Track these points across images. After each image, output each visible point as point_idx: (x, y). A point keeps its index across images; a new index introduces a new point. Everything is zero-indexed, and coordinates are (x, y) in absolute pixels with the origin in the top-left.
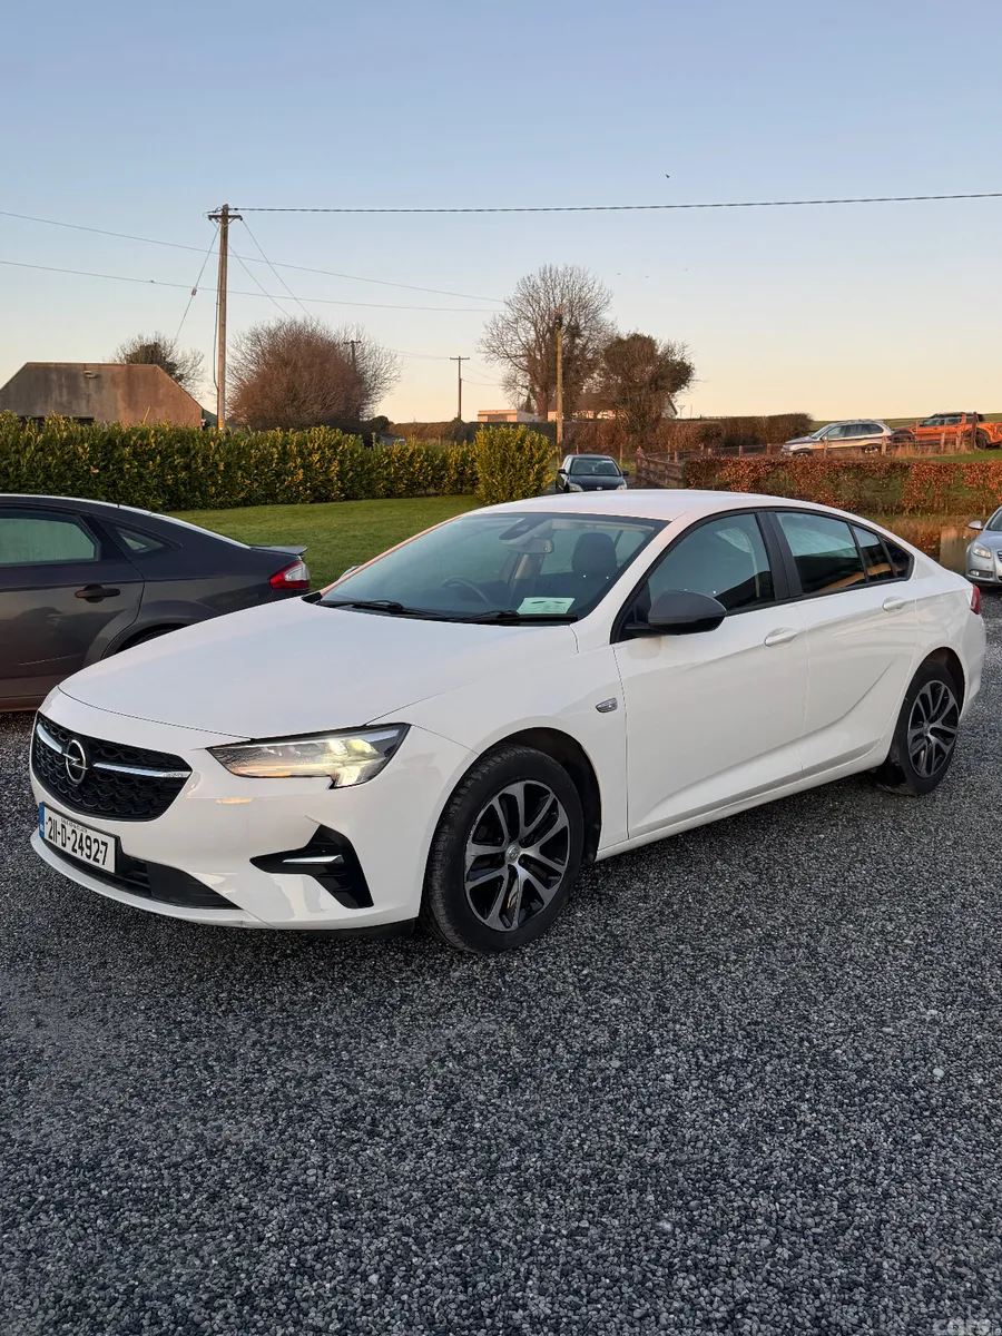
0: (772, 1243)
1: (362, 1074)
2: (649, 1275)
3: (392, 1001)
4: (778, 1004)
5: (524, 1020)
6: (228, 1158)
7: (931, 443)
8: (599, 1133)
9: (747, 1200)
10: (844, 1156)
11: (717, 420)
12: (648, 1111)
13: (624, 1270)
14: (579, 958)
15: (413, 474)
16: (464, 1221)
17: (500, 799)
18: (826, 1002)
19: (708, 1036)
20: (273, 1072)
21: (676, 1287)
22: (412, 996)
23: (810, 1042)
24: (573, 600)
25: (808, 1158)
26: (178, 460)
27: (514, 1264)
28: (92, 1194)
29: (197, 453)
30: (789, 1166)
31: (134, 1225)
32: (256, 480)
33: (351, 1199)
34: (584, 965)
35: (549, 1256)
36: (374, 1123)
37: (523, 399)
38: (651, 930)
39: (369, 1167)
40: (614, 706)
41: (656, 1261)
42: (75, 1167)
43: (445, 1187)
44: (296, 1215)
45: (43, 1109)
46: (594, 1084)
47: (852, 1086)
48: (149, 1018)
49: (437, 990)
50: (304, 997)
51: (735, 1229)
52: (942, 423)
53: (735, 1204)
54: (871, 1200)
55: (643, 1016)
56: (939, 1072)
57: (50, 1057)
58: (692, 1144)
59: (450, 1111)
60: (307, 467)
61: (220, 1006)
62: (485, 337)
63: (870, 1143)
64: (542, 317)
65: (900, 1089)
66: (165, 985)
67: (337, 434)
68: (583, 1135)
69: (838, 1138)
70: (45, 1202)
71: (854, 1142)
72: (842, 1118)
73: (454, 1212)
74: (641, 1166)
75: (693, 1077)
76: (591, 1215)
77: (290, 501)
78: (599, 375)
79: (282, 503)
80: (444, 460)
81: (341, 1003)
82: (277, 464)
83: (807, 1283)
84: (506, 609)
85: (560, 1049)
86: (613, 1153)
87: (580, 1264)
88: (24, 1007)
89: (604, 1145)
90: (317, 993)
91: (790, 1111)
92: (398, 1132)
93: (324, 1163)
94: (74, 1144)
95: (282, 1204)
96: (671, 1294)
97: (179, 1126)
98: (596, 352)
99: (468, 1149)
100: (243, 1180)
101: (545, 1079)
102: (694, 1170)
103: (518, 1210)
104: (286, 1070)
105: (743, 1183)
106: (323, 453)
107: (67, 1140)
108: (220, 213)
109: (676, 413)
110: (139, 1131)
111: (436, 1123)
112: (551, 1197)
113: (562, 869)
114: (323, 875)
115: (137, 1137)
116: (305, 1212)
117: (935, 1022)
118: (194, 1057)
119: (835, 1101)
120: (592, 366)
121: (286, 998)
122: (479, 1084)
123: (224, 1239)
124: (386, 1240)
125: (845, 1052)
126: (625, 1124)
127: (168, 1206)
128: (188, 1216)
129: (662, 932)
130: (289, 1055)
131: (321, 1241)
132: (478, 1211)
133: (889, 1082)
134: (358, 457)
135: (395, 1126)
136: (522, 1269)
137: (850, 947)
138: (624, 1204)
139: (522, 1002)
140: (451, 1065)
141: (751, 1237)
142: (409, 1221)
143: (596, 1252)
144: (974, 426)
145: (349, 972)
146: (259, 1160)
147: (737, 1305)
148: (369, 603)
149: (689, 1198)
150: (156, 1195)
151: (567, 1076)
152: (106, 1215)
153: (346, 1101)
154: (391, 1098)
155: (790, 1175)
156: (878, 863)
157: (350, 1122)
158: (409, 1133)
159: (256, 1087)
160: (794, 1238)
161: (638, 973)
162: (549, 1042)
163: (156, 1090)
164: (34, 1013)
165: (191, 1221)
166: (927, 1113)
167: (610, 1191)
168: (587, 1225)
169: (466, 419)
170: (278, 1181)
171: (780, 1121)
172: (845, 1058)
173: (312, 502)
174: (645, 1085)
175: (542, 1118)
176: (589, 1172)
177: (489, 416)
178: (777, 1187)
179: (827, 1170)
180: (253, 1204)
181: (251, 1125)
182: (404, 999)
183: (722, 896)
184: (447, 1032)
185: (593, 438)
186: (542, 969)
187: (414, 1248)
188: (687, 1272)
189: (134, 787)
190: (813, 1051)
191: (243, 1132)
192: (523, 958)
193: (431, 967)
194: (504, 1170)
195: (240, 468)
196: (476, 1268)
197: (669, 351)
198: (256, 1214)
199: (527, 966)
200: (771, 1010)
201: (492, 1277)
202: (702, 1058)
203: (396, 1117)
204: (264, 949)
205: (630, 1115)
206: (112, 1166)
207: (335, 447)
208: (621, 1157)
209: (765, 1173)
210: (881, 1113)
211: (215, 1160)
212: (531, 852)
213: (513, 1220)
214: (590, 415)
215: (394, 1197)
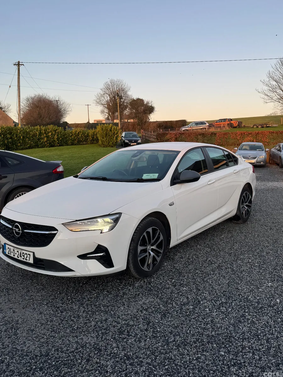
0: (253, 355)
1: (119, 318)
2: (223, 368)
3: (121, 295)
4: (229, 285)
5: (161, 297)
6: (88, 348)
7: (219, 127)
8: (193, 328)
9: (242, 343)
10: (262, 327)
11: (161, 122)
12: (205, 320)
13: (215, 368)
14: (170, 277)
15: (79, 138)
16: (165, 359)
17: (146, 233)
18: (241, 284)
19: (214, 296)
20: (93, 320)
21: (232, 371)
22: (126, 292)
23: (242, 295)
24: (158, 174)
25: (253, 329)
26: (8, 136)
27: (184, 370)
28: (50, 364)
29: (14, 134)
30: (249, 332)
31: (66, 372)
32: (32, 141)
33: (130, 356)
34: (172, 279)
35: (193, 367)
36: (128, 332)
37: (106, 116)
38: (187, 267)
39: (132, 346)
40: (173, 204)
41: (223, 364)
42: (42, 356)
43: (156, 349)
44: (115, 363)
45: (25, 338)
46: (187, 314)
47: (257, 307)
48: (48, 307)
49: (132, 290)
50: (94, 296)
51: (241, 352)
52: (222, 122)
53: (239, 345)
54: (274, 339)
55: (194, 292)
56: (278, 300)
57: (21, 322)
58: (221, 328)
59: (149, 326)
60: (47, 137)
61: (69, 301)
62: (95, 99)
63: (268, 323)
64: (111, 93)
65: (270, 306)
66: (50, 296)
67: (56, 127)
68: (190, 329)
69: (259, 322)
70: (35, 368)
71: (263, 323)
72: (258, 316)
73: (161, 356)
74: (209, 336)
75: (214, 309)
76: (200, 353)
77: (42, 147)
78: (128, 109)
79: (40, 147)
80: (88, 134)
81: (106, 297)
82: (38, 136)
83: (266, 365)
84: (139, 178)
85: (174, 304)
86: (200, 333)
87: (202, 368)
88: (7, 307)
89: (197, 331)
90: (97, 294)
91: (243, 316)
92: (136, 334)
93: (118, 346)
94: (39, 349)
95: (110, 360)
96: (231, 373)
97: (70, 339)
98: (127, 103)
99: (158, 337)
100: (95, 354)
101: (173, 314)
102: (224, 336)
103: (179, 353)
104: (96, 319)
105: (238, 338)
106: (52, 133)
107: (36, 348)
108: (17, 64)
109: (150, 120)
110: (58, 342)
111: (146, 330)
112: (187, 349)
113: (162, 251)
114: (99, 259)
115: (58, 344)
116: (118, 362)
117: (271, 286)
118: (67, 317)
119: (254, 311)
120: (126, 107)
121: (89, 296)
122: (154, 317)
123: (95, 373)
124: (144, 367)
125: (251, 297)
126: (200, 324)
127: (75, 365)
128: (82, 367)
129: (190, 267)
130: (96, 314)
131: (125, 370)
132: (168, 355)
133: (266, 305)
134: (63, 134)
135: (135, 332)
136: (187, 371)
137: (242, 267)
138: (208, 348)
139: (158, 292)
140: (144, 312)
141: (246, 354)
142: (149, 361)
143: (206, 363)
144: (230, 122)
145: (105, 287)
146: (98, 347)
147: (250, 374)
148: (96, 177)
149: (226, 344)
150: (70, 362)
151: (179, 312)
152: (57, 370)
153: (117, 326)
154: (130, 324)
155: (250, 334)
156: (240, 243)
157: (121, 333)
158: (139, 334)
159: (89, 325)
160: (258, 353)
161: (188, 280)
162: (170, 302)
163: (59, 329)
164: (11, 308)
165: (83, 369)
166: (279, 313)
167: (203, 345)
168: (200, 356)
169: (91, 122)
170: (106, 353)
171: (242, 319)
172: (252, 299)
173: (49, 147)
174: (202, 312)
175: (176, 325)
176: (195, 340)
177: (97, 121)
178: (248, 338)
179: (259, 332)
180: (101, 361)
181: (91, 337)
182: (124, 294)
183: (203, 255)
184: (140, 302)
185: (128, 127)
186: (161, 281)
187: (153, 369)
188: (233, 366)
189: (31, 236)
190: (243, 298)
191: (90, 339)
192: (154, 278)
193: (128, 283)
194: (171, 342)
195: (27, 138)
196: (174, 372)
197: (148, 103)
198: (103, 364)
199: (156, 281)
200: (227, 287)
201: (179, 375)
202: (214, 303)
203: (134, 329)
204: (77, 282)
205: (200, 322)
206: (53, 354)
207: (55, 131)
208: (202, 334)
209: (243, 334)
210: (267, 314)
211: (84, 349)
212: (154, 247)
213: (179, 357)
214: (126, 121)
215: (142, 354)
